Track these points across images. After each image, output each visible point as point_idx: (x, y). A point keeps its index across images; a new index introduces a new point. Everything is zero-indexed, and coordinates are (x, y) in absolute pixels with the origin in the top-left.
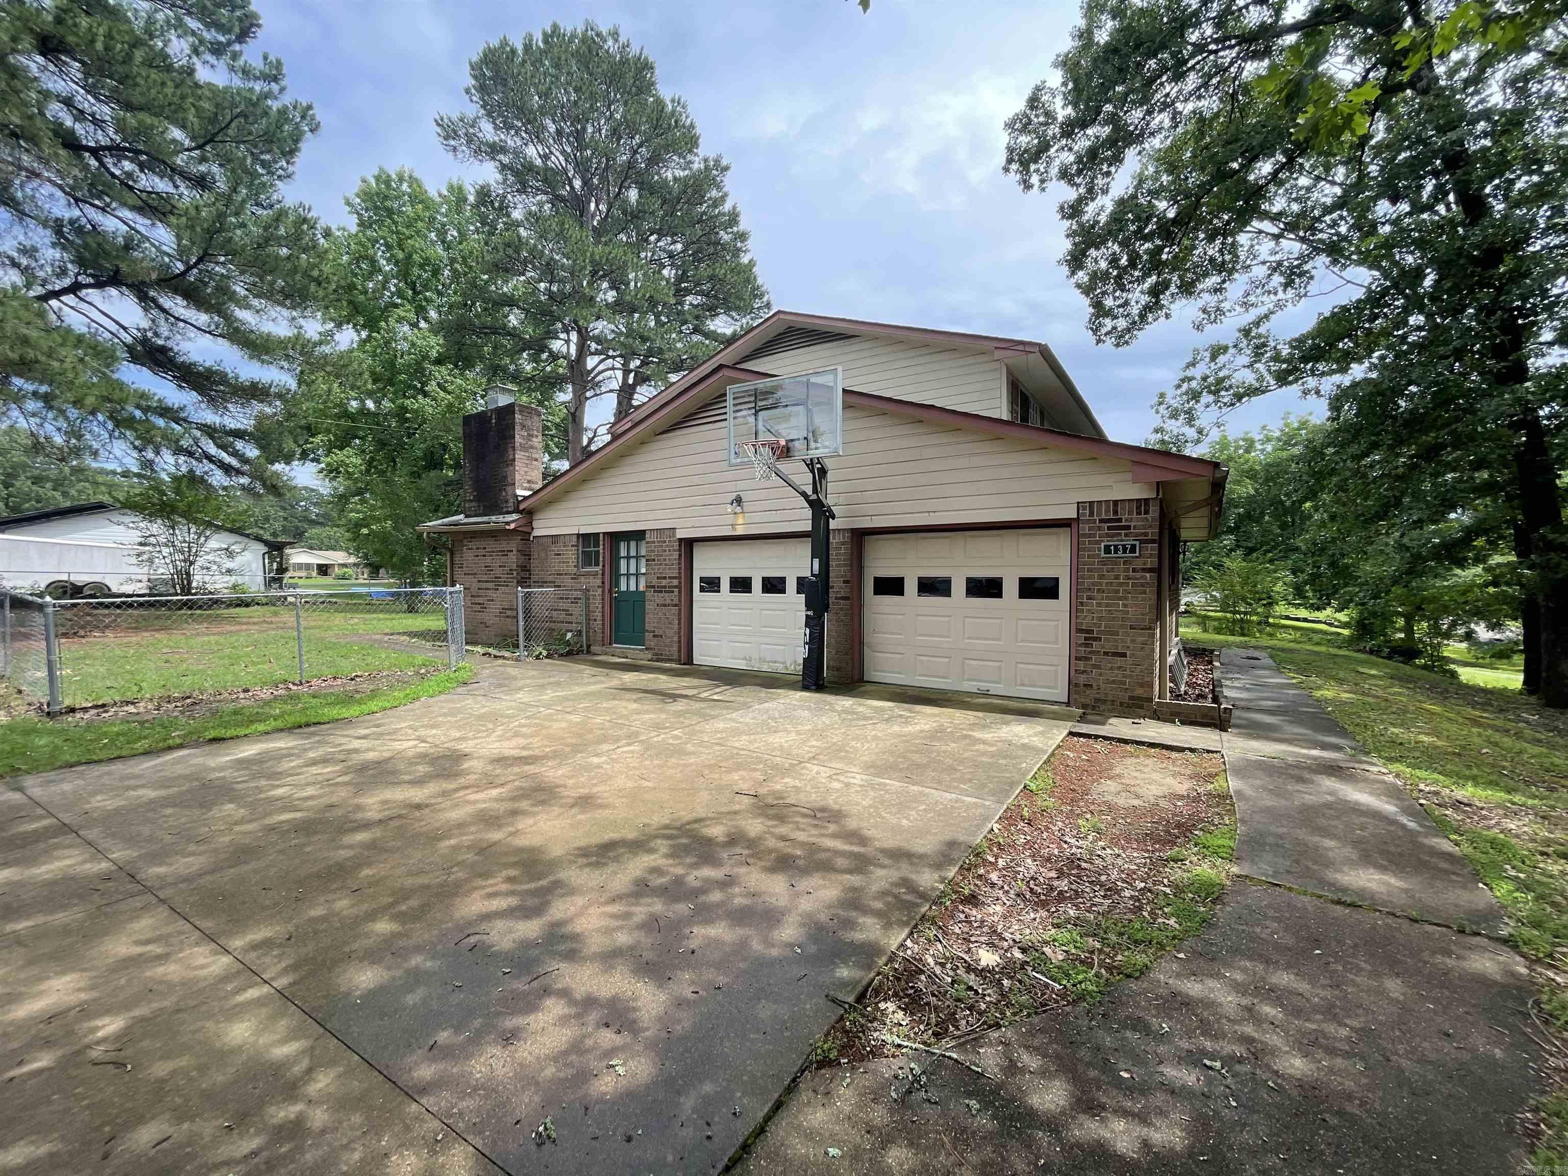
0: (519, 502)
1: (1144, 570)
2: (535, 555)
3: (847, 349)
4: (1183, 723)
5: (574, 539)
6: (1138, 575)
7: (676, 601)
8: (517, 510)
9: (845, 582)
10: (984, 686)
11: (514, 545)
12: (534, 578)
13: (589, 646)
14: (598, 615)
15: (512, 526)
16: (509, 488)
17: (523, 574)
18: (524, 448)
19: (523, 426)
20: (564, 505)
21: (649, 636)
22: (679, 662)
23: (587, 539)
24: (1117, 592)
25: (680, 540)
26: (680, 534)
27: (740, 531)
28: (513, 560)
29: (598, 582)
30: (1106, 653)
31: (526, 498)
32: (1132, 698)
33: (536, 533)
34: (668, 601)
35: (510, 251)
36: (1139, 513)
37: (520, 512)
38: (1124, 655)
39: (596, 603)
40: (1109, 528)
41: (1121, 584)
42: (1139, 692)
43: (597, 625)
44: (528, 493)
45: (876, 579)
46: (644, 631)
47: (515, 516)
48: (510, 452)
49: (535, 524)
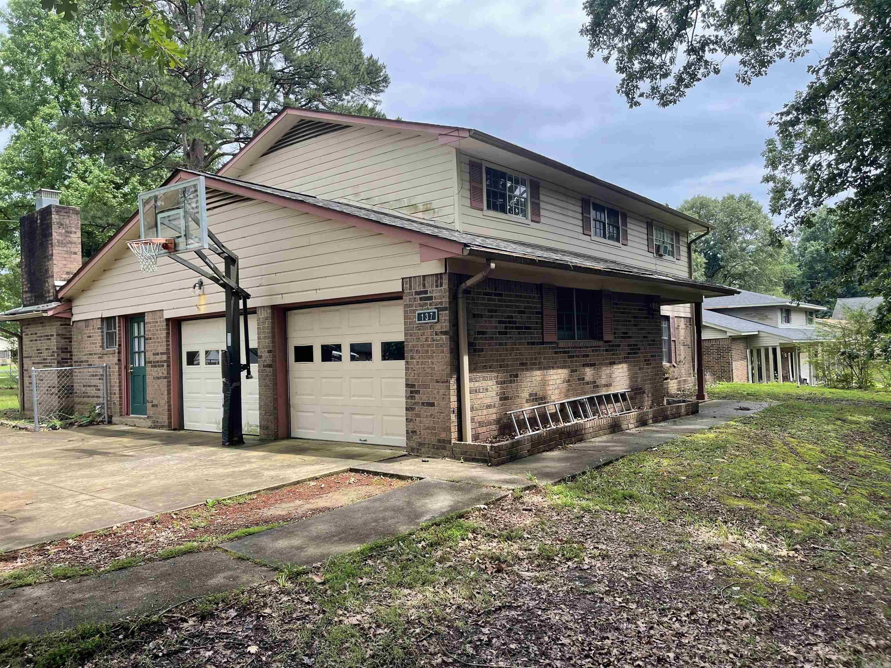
0: (57, 292)
1: (442, 333)
2: (75, 338)
3: (342, 139)
4: (466, 460)
5: (99, 323)
6: (438, 337)
7: (165, 374)
8: (56, 299)
9: (269, 352)
10: (364, 436)
11: (53, 330)
12: (75, 358)
13: (110, 417)
14: (116, 389)
15: (50, 313)
16: (50, 280)
17: (63, 355)
18: (61, 243)
19: (61, 225)
20: (90, 293)
21: (149, 405)
22: (169, 427)
23: (108, 321)
24: (427, 351)
25: (168, 320)
26: (168, 315)
27: (203, 311)
28: (53, 343)
29: (116, 359)
30: (423, 404)
31: (62, 288)
32: (439, 441)
33: (75, 318)
34: (161, 375)
35: (90, 59)
36: (437, 286)
37: (59, 300)
38: (432, 405)
39: (115, 379)
40: (421, 299)
41: (429, 345)
42: (443, 435)
43: (116, 398)
44: (62, 283)
45: (297, 348)
46: (145, 401)
47: (54, 305)
48: (50, 249)
49: (74, 310)
